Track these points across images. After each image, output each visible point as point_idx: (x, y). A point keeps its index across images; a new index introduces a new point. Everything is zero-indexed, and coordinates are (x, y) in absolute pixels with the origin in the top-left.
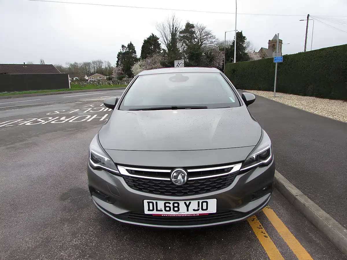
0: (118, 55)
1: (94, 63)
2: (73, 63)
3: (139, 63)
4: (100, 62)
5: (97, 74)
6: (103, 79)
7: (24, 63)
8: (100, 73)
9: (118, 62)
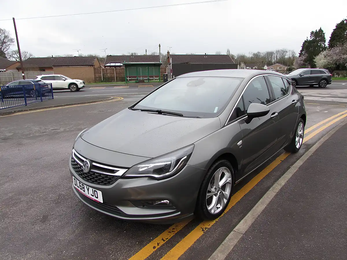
0: (304, 44)
1: (278, 52)
2: (256, 52)
3: (325, 53)
4: (284, 52)
5: (277, 64)
6: (283, 69)
7: (206, 54)
8: (281, 63)
9: (301, 51)
